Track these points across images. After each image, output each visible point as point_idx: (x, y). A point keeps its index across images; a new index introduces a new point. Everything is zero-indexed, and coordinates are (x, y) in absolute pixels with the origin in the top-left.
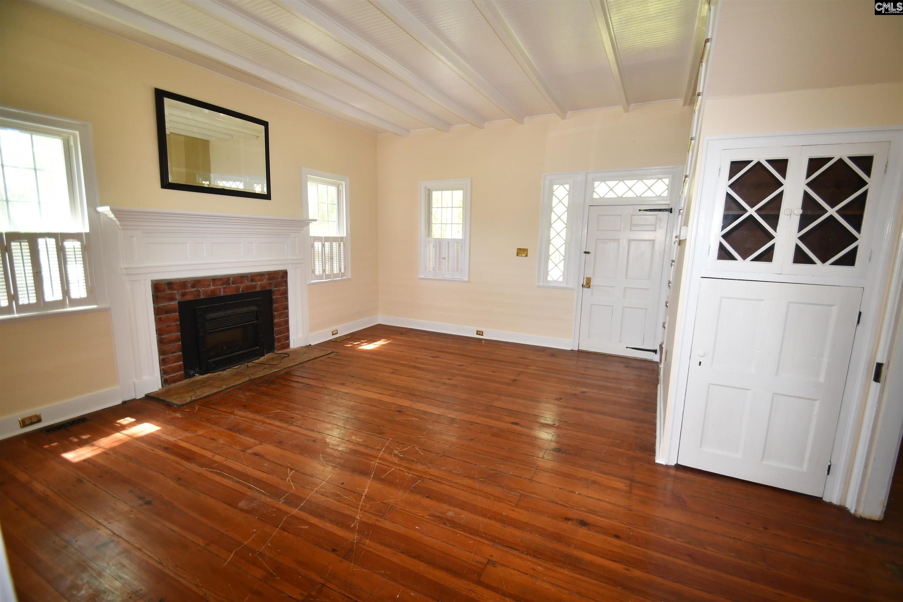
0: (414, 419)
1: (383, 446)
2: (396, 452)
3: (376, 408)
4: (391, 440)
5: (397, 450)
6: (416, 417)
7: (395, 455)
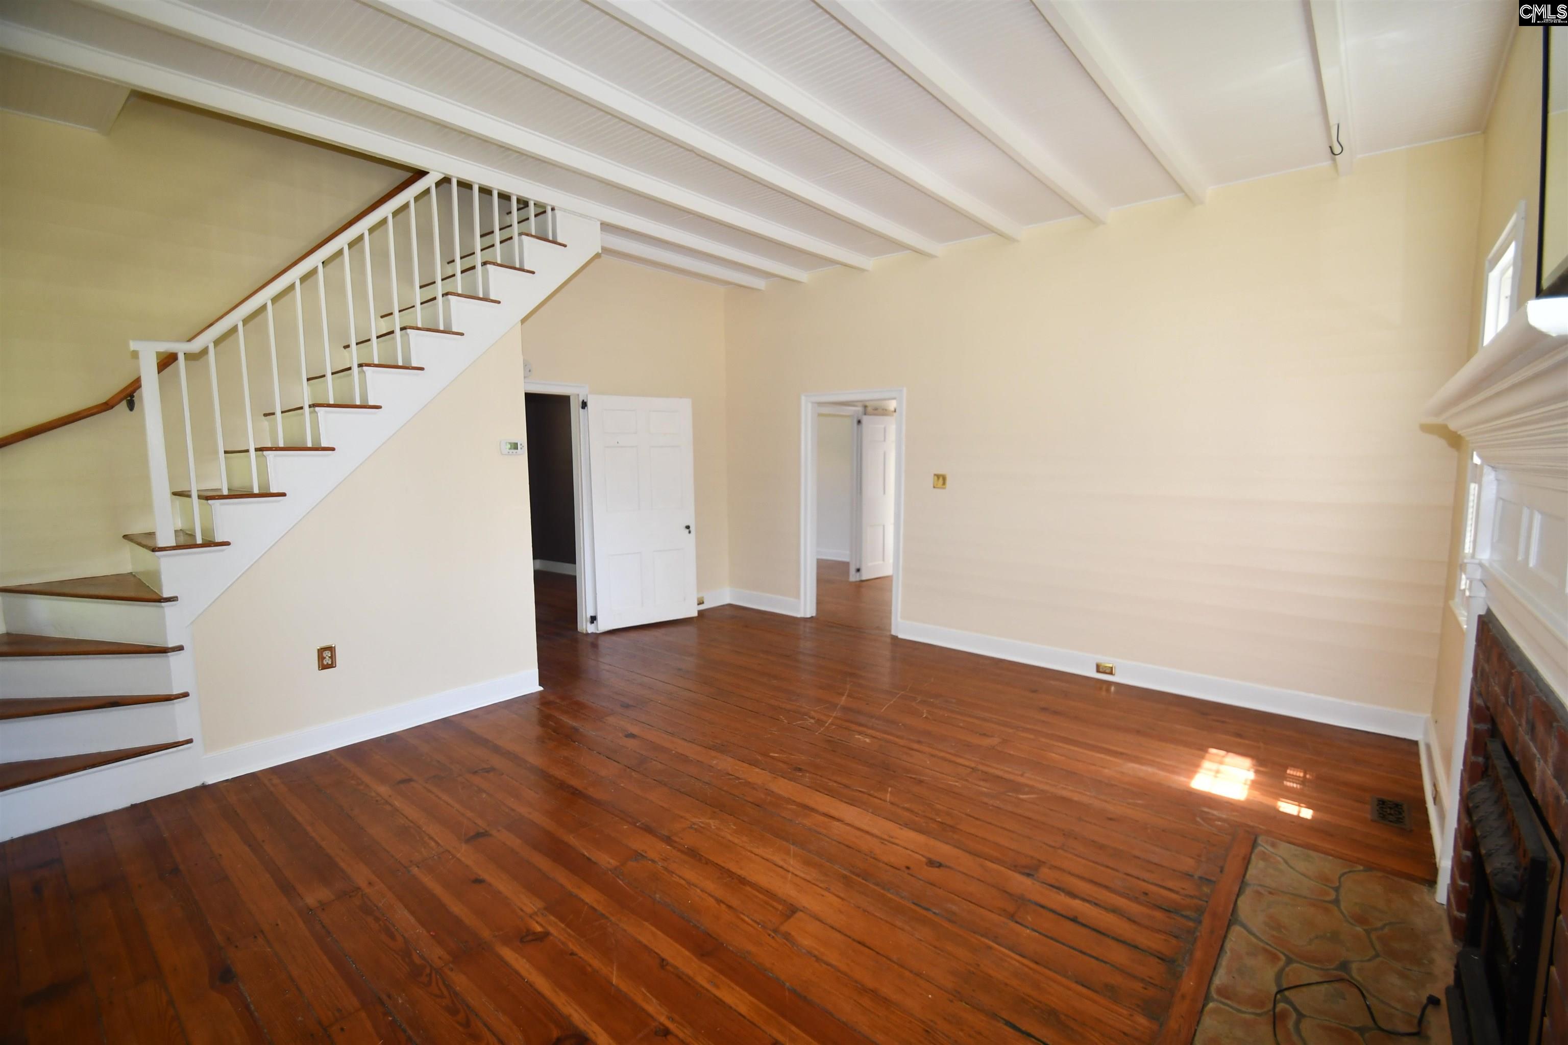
0: (776, 755)
1: (827, 727)
2: (812, 721)
3: (839, 779)
4: (816, 732)
5: (810, 723)
6: (773, 758)
7: (813, 718)
